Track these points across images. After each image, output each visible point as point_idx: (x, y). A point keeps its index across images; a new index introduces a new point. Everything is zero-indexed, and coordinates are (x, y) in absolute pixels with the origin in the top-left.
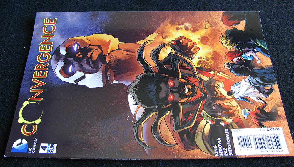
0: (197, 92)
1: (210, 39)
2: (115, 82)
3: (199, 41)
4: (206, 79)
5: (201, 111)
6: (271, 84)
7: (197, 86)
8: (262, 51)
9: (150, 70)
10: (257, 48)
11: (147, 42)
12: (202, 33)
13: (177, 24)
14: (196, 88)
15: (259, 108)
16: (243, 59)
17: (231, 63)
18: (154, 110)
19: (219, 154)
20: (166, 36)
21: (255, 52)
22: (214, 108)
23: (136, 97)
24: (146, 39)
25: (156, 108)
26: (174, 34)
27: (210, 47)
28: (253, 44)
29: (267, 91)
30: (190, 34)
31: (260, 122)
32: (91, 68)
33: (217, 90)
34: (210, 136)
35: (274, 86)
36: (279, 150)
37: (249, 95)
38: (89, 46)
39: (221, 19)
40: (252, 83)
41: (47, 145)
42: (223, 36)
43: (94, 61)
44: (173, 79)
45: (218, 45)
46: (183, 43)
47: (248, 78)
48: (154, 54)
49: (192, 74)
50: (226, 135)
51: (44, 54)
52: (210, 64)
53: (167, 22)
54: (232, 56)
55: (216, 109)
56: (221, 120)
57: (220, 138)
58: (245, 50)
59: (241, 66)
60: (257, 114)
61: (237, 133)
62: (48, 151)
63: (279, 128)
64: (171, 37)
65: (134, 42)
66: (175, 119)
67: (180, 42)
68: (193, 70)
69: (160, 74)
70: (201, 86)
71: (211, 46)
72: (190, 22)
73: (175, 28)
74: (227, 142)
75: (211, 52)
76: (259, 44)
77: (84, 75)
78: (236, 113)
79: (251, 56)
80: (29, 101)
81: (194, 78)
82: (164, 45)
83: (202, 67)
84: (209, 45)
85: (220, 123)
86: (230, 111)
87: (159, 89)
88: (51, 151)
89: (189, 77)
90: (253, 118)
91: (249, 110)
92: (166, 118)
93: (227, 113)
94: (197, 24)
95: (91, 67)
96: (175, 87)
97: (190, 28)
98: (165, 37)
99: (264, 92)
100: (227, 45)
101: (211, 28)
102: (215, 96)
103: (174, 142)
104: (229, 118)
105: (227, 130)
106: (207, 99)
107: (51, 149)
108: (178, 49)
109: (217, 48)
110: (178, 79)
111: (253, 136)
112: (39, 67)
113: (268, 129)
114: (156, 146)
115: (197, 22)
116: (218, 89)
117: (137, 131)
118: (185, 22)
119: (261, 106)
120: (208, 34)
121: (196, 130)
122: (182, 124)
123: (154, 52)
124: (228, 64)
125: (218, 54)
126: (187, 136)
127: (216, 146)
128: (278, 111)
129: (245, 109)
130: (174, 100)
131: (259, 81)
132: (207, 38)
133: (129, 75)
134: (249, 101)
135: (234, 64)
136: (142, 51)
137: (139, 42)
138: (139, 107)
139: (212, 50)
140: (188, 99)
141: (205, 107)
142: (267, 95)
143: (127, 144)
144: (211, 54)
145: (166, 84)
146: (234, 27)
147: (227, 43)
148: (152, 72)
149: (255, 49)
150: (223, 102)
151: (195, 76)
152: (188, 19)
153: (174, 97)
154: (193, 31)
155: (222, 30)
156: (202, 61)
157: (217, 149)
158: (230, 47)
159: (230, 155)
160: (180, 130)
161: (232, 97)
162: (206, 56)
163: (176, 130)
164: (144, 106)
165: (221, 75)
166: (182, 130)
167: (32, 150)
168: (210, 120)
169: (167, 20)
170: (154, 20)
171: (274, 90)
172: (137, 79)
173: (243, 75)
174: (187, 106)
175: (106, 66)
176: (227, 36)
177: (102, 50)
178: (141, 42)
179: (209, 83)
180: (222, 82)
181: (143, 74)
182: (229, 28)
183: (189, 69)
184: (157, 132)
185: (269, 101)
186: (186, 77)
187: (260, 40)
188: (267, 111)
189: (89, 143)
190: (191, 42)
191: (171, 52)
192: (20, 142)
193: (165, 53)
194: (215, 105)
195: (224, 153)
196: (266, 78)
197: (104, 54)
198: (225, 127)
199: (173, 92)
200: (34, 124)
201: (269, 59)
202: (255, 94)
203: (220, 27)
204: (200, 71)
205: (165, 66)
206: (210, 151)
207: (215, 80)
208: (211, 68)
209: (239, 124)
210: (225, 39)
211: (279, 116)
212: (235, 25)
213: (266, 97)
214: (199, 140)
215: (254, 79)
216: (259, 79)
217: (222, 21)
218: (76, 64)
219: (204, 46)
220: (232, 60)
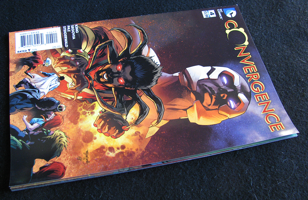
0: (95, 75)
1: (81, 140)
2: (177, 74)
3: (95, 136)
4: (86, 90)
5: (90, 59)
6: (16, 92)
7: (94, 82)
8: (18, 132)
9: (145, 92)
10: (23, 136)
11: (156, 124)
12: (91, 147)
13: (125, 154)
14: (96, 79)
15: (34, 67)
16: (43, 118)
17: (58, 111)
18: (134, 55)
19: (75, 26)
20: (136, 135)
21: (27, 130)
22: (78, 63)
23: (153, 63)
24: (158, 127)
25: (132, 57)
26: (127, 139)
27: (81, 129)
28: (28, 141)
29: (23, 85)
30: (107, 143)
31: (35, 56)
32: (206, 84)
33: (75, 80)
34: (82, 40)
35: (13, 91)
36: (23, 35)
37: (42, 79)
38: (218, 108)
39: (67, 169)
40: (37, 91)
41: (211, 16)
42: (65, 146)
43: (206, 92)
44: (120, 85)
45: (71, 133)
46: (114, 129)
47: (41, 96)
48: (145, 110)
49: (101, 94)
50: (67, 42)
51: (260, 91)
52: (82, 107)
53: (138, 153)
54: (56, 120)
55: (76, 62)
56: (72, 53)
57: (73, 39)
58: (38, 131)
59: (46, 109)
60: (37, 62)
61: (58, 45)
62: (208, 12)
63: (18, 53)
64: (129, 135)
65: (171, 121)
66: (114, 50)
67: (118, 130)
68: (100, 98)
69: (134, 89)
70: (90, 82)
71: (80, 131)
72: (108, 159)
73: (126, 147)
74: (67, 37)
75: (80, 123)
76: (19, 142)
77: (210, 76)
78: (56, 61)
79: (32, 124)
80: (244, 45)
81: (98, 89)
82: (136, 123)
83: (91, 102)
84: (82, 132)
85: (72, 51)
86: (62, 62)
87: (132, 73)
88: (206, 12)
89: (104, 89)
90: (41, 59)
91: (44, 65)
92: (121, 49)
93: (65, 60)
94: (99, 158)
95: (206, 86)
96: (117, 78)
97: (108, 151)
98: (137, 133)
99: (26, 84)
100: (60, 134)
101: (80, 155)
102: (77, 74)
103: (112, 32)
104: (64, 57)
105: (67, 46)
106: (84, 71)
107: (206, 14)
108: (119, 121)
109: (73, 129)
110: (115, 86)
111: (43, 44)
112: (256, 77)
113: (29, 51)
114: (127, 27)
115: (98, 160)
116: (73, 81)
117: (144, 36)
118: (115, 157)
119: (31, 70)
120: (83, 147)
121: (94, 43)
122: (107, 46)
123: (146, 112)
124: (61, 110)
125: (72, 121)
126: (102, 38)
127: (77, 32)
128: (16, 67)
129: (47, 66)
130: (116, 65)
131: (28, 95)
132: (85, 141)
133: (165, 83)
134: (42, 73)
135: (54, 111)
136: (159, 112)
137: (165, 122)
138: (147, 55)
139: (79, 125)
140: (103, 68)
141: (86, 63)
142: (24, 81)
143: (150, 26)
144: (81, 120)
145: (126, 80)
146: (50, 162)
147: (60, 138)
148: (143, 90)
149: (26, 135)
150: (69, 69)
151: (98, 91)
152: (111, 162)
153: (117, 68)
154: (103, 147)
155: (65, 155)
156: (91, 109)
157: (76, 30)
158: (57, 132)
159: (65, 27)
160: (108, 41)
161: (59, 75)
162: (86, 116)
163: (112, 41)
164: (144, 57)
165: (69, 97)
166: (106, 42)
167: (220, 11)
168: (82, 52)
169: (138, 156)
170: (155, 153)
171: (15, 86)
172: (157, 81)
173: (46, 99)
174: (104, 62)
175: (191, 89)
176: (60, 148)
177: (203, 105)
178: (163, 123)
179: (82, 87)
180: (68, 88)
181: (152, 87)
182: (56, 159)
183: (105, 98)
184: (127, 38)
185: (23, 76)
186: (107, 90)
187: (18, 147)
188: (26, 66)
189: (180, 22)
190: (104, 132)
191: (127, 115)
192: (232, 15)
193: (133, 113)
194: (77, 66)
195: (70, 27)
196: (21, 99)
197: (198, 101)
198: (68, 48)
199: (118, 72)
200: (230, 29)
201: (11, 122)
202: (35, 80)
203: (67, 159)
204: (93, 98)
205: (130, 98)
206: (82, 27)
207: (77, 90)
208: (81, 102)
209: (55, 52)
210: (63, 143)
211: (15, 63)
212: (48, 165)
213: (25, 79)
214: (91, 36)
215: (34, 96)
216: (29, 96)
217: (64, 167)
218: (222, 86)
219: (88, 130)
220: (56, 115)
